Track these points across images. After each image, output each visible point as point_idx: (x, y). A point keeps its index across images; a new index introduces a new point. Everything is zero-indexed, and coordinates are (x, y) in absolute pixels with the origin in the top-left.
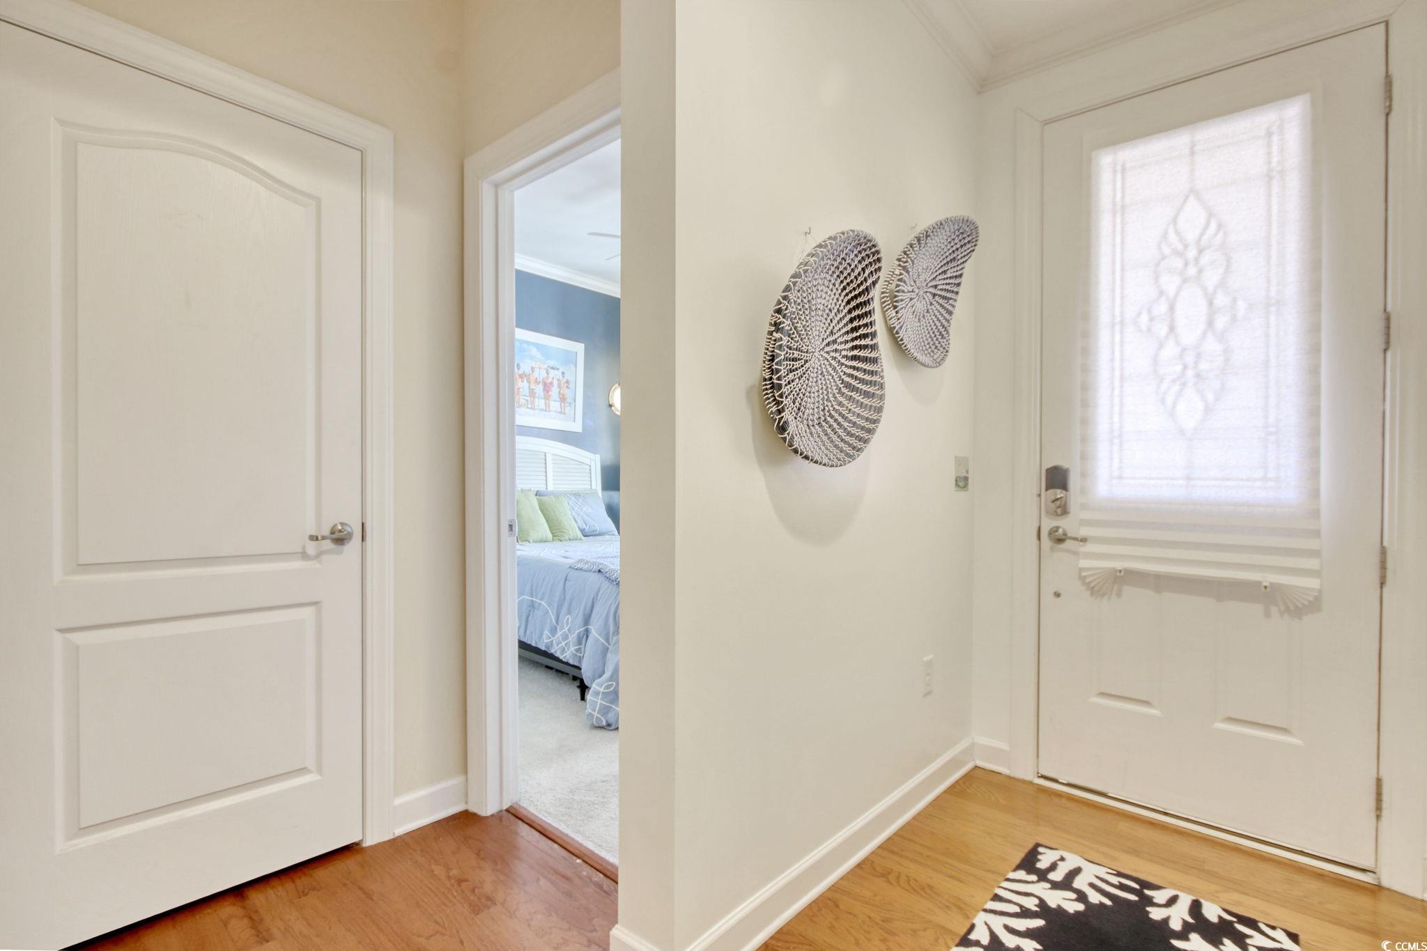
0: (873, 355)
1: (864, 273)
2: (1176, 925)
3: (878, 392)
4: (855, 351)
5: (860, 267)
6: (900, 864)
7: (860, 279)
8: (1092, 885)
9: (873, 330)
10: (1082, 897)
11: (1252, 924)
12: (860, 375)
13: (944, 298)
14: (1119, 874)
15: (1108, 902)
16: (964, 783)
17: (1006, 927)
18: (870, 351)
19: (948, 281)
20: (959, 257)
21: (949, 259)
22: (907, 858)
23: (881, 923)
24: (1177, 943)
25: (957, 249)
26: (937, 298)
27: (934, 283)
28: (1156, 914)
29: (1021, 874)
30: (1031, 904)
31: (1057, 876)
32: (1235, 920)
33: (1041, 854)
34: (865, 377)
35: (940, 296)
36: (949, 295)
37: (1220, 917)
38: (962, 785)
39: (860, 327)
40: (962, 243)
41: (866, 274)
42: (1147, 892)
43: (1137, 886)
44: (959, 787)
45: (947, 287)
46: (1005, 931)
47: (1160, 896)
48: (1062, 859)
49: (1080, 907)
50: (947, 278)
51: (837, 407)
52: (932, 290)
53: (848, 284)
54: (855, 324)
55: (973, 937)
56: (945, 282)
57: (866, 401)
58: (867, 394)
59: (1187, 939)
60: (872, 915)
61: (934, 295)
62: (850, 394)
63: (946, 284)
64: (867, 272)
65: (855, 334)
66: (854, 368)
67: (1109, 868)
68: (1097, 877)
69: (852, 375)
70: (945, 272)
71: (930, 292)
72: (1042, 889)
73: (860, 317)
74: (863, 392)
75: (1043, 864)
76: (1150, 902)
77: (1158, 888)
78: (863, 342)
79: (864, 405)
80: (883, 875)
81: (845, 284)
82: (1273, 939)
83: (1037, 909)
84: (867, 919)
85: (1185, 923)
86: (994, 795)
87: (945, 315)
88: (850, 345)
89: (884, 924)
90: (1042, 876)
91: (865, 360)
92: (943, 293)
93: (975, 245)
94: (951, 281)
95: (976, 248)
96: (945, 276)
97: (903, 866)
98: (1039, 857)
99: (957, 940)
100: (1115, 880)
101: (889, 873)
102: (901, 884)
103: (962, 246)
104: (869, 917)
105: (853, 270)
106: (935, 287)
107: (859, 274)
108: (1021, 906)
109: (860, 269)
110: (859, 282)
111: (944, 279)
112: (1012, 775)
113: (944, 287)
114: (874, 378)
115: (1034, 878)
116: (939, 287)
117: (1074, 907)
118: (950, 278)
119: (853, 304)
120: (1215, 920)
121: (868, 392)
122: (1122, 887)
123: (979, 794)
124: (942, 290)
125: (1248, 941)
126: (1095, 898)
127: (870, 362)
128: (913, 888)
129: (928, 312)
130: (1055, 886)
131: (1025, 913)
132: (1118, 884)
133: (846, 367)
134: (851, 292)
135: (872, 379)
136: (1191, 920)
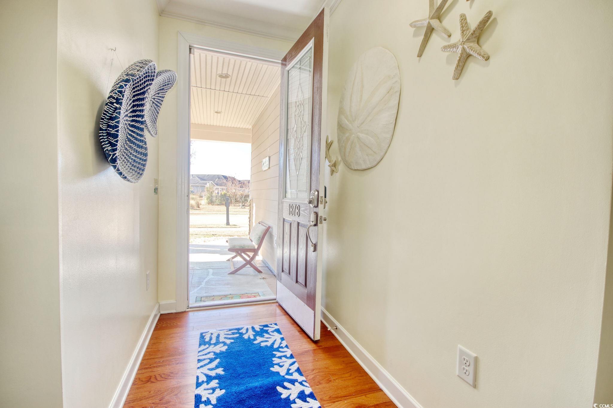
0: (141, 126)
1: (144, 84)
2: (252, 337)
3: (144, 146)
4: (133, 123)
5: (144, 80)
6: (153, 372)
7: (142, 86)
8: (225, 338)
9: (143, 114)
10: (225, 344)
11: (267, 326)
12: (135, 135)
13: (157, 105)
14: (230, 330)
15: (232, 341)
16: (160, 323)
17: (209, 369)
18: (140, 124)
19: (159, 98)
20: (165, 89)
21: (161, 88)
22: (154, 367)
23: (160, 402)
24: (255, 342)
25: (166, 85)
26: (154, 104)
27: (154, 97)
28: (246, 337)
29: (203, 347)
30: (211, 356)
31: (214, 341)
32: (263, 327)
33: (205, 336)
34: (137, 137)
35: (155, 104)
36: (158, 104)
37: (260, 328)
38: (160, 324)
39: (137, 111)
40: (168, 83)
41: (145, 85)
42: (240, 331)
43: (237, 331)
44: (158, 326)
45: (158, 101)
46: (209, 371)
47: (244, 331)
48: (212, 334)
49: (226, 347)
50: (159, 97)
51: (125, 151)
52: (153, 100)
53: (136, 87)
54: (135, 108)
55: (200, 381)
56: (158, 98)
57: (139, 150)
58: (139, 146)
59: (256, 339)
60: (154, 401)
61: (153, 102)
62: (130, 145)
63: (158, 99)
64: (146, 84)
65: (134, 114)
66: (132, 131)
67: (227, 329)
68: (225, 334)
69: (132, 135)
70: (158, 93)
71: (152, 101)
72: (212, 348)
73: (138, 106)
74: (136, 145)
75: (207, 339)
76: (241, 334)
77: (242, 328)
78: (137, 119)
79: (138, 152)
80: (148, 381)
81: (135, 86)
82: (273, 328)
83: (215, 356)
84: (153, 405)
85: (254, 335)
86: (175, 323)
87: (156, 113)
88: (131, 119)
89: (162, 402)
90: (209, 343)
91: (138, 128)
92: (156, 103)
93: (172, 86)
94: (160, 98)
95: (172, 87)
96: (159, 96)
97: (154, 372)
98: (205, 337)
99: (195, 387)
100: (230, 332)
101: (150, 378)
102: (158, 380)
103: (167, 85)
104: (153, 403)
105: (140, 81)
106: (154, 99)
107: (142, 84)
108: (209, 359)
109: (143, 81)
110: (141, 87)
111: (158, 97)
112: (177, 312)
113: (157, 100)
114: (142, 138)
115: (207, 346)
116: (156, 100)
117: (224, 348)
118: (160, 97)
119: (136, 98)
120: (259, 330)
121: (140, 145)
122: (233, 334)
123: (169, 325)
124: (156, 101)
125: (269, 331)
126: (228, 342)
127: (140, 130)
128: (164, 378)
129: (150, 110)
130: (215, 344)
131: (211, 360)
132: (231, 333)
133: (129, 130)
134: (136, 91)
135: (141, 138)
136: (254, 333)
